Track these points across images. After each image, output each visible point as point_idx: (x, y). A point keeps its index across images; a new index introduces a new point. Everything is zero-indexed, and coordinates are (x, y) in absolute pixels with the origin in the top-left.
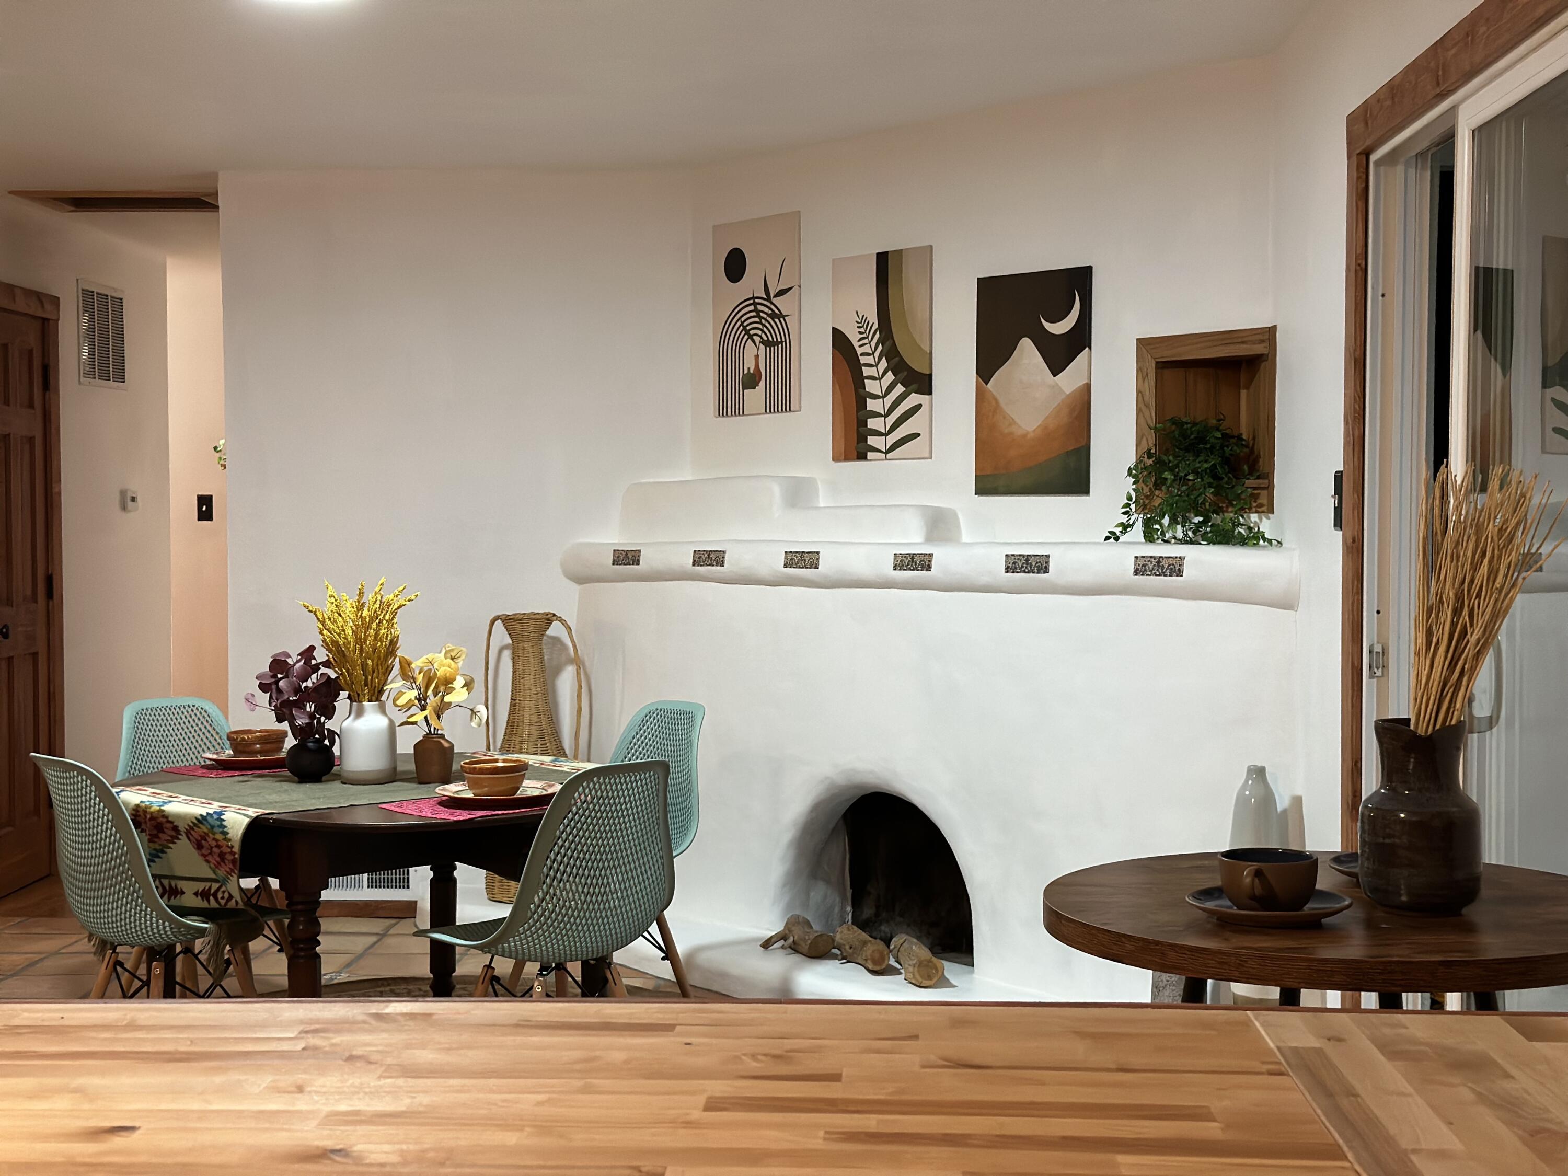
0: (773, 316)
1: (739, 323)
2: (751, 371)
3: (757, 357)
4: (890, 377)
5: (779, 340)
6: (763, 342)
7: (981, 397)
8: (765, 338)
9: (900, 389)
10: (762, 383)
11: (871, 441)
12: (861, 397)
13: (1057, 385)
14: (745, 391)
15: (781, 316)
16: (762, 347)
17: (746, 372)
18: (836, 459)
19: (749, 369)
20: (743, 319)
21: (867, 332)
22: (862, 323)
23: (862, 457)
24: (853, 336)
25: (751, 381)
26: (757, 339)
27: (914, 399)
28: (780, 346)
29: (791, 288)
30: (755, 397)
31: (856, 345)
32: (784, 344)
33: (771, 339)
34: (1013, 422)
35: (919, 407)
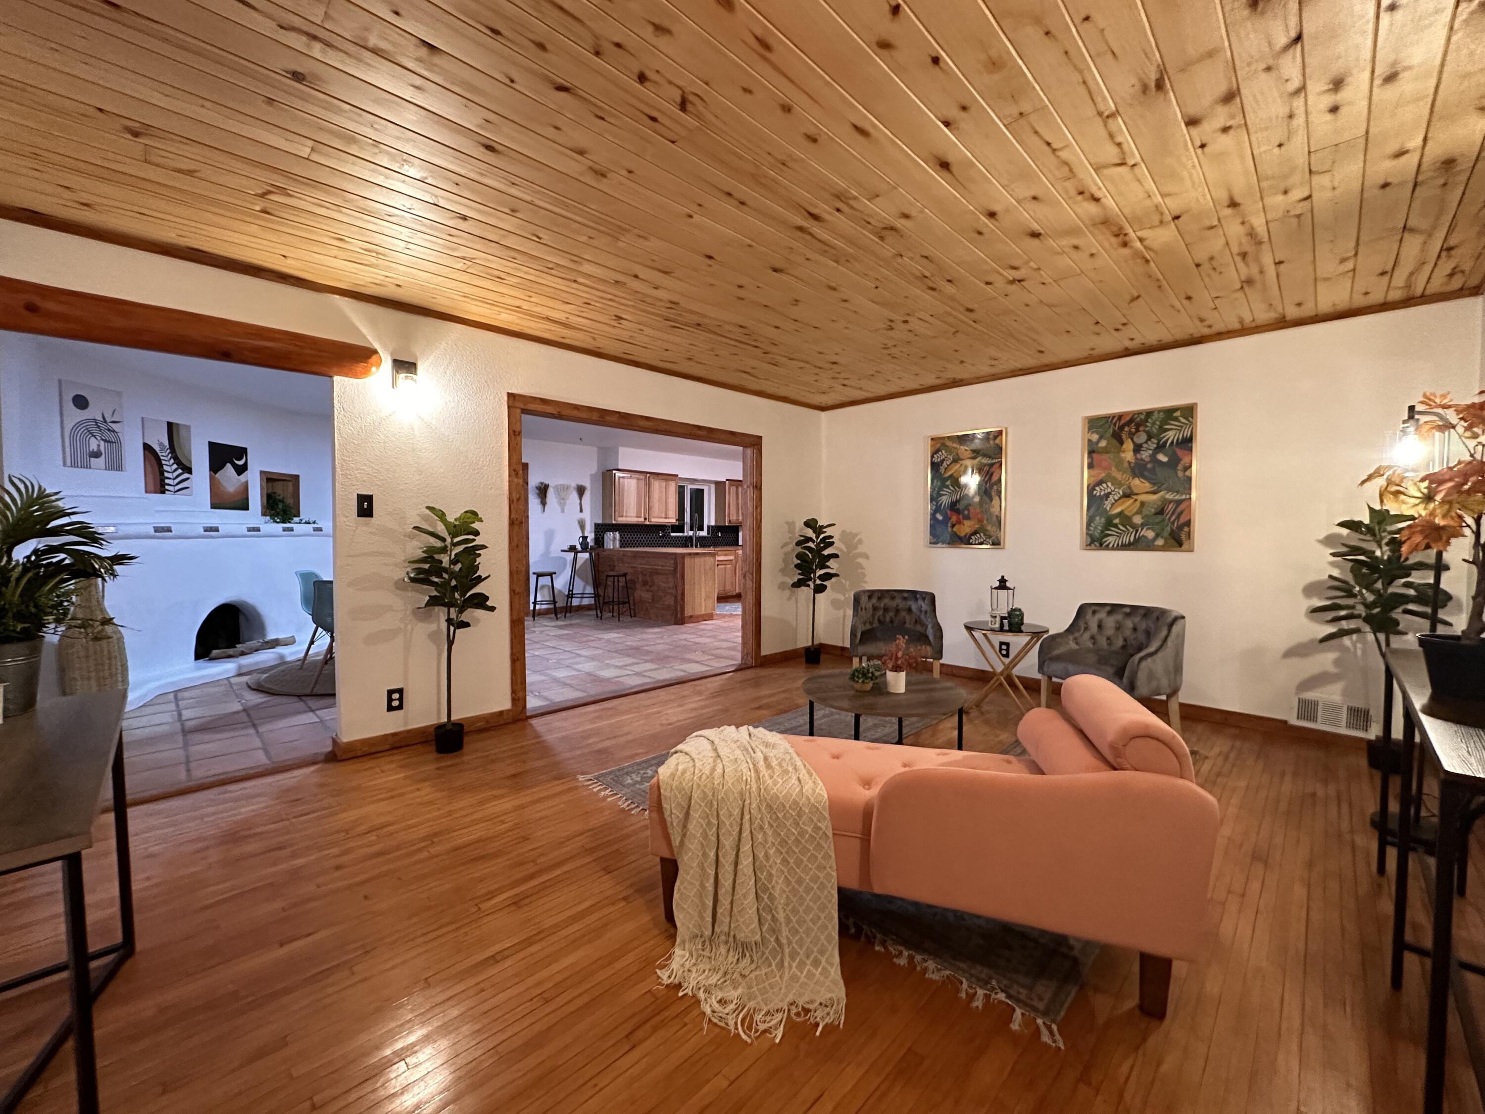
0: (109, 430)
2: (95, 451)
3: (99, 446)
4: (175, 466)
6: (103, 440)
7: (212, 480)
8: (104, 438)
9: (180, 471)
10: (104, 457)
11: (167, 487)
12: (162, 472)
13: (240, 479)
14: (92, 459)
15: (114, 431)
16: (102, 443)
17: (91, 450)
18: (147, 493)
19: (93, 449)
20: (88, 427)
21: (164, 448)
22: (161, 444)
23: (163, 492)
24: (157, 448)
25: (97, 455)
26: (99, 438)
27: (186, 475)
28: (114, 444)
29: (120, 422)
30: (98, 462)
31: (158, 452)
32: (116, 443)
33: (108, 439)
34: (225, 488)
35: (188, 479)
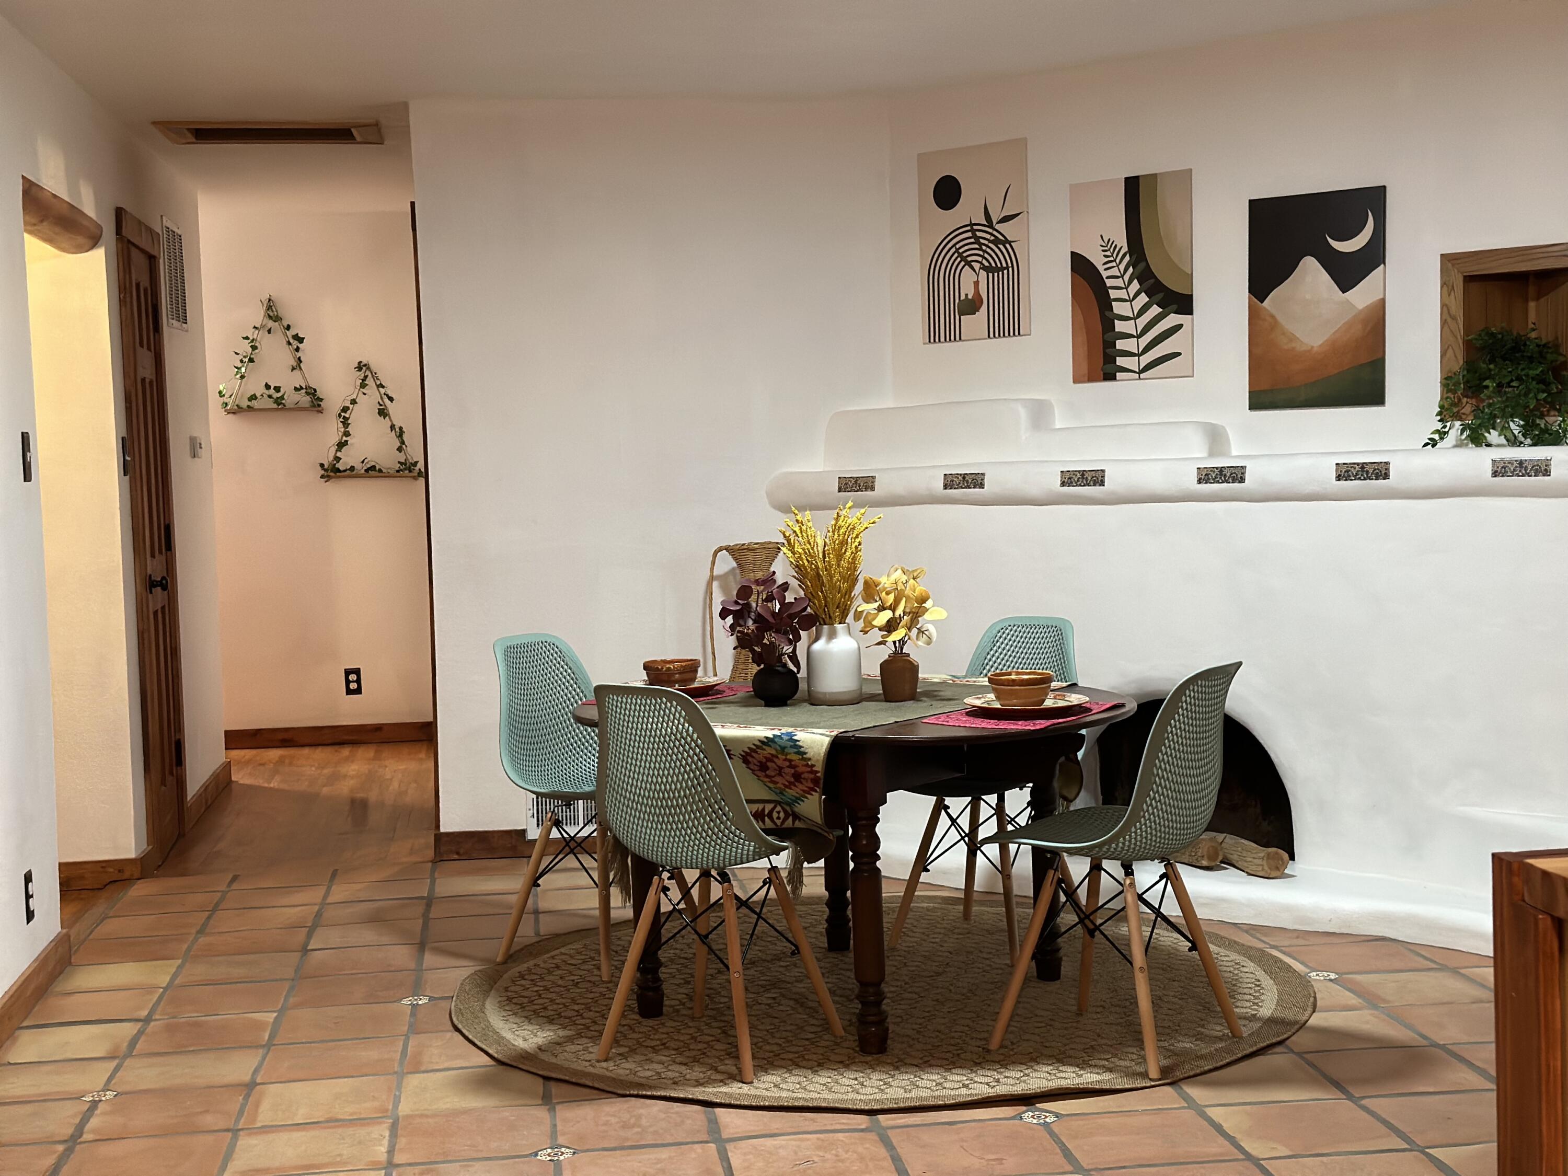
0: (996, 242)
1: (954, 250)
2: (970, 297)
3: (976, 284)
4: (1143, 299)
5: (1004, 265)
6: (984, 268)
7: (1254, 316)
8: (987, 264)
9: (1155, 310)
10: (984, 307)
11: (1120, 361)
12: (1108, 320)
13: (1348, 300)
14: (962, 317)
15: (1006, 241)
16: (983, 274)
17: (963, 297)
18: (1076, 380)
19: (967, 295)
20: (958, 246)
21: (1115, 256)
22: (1108, 246)
23: (1110, 377)
24: (1097, 260)
25: (970, 306)
26: (977, 266)
27: (1172, 320)
28: (1005, 272)
29: (1019, 214)
30: (976, 323)
31: (1101, 268)
32: (1010, 269)
33: (994, 265)
34: (1293, 338)
35: (1178, 327)
